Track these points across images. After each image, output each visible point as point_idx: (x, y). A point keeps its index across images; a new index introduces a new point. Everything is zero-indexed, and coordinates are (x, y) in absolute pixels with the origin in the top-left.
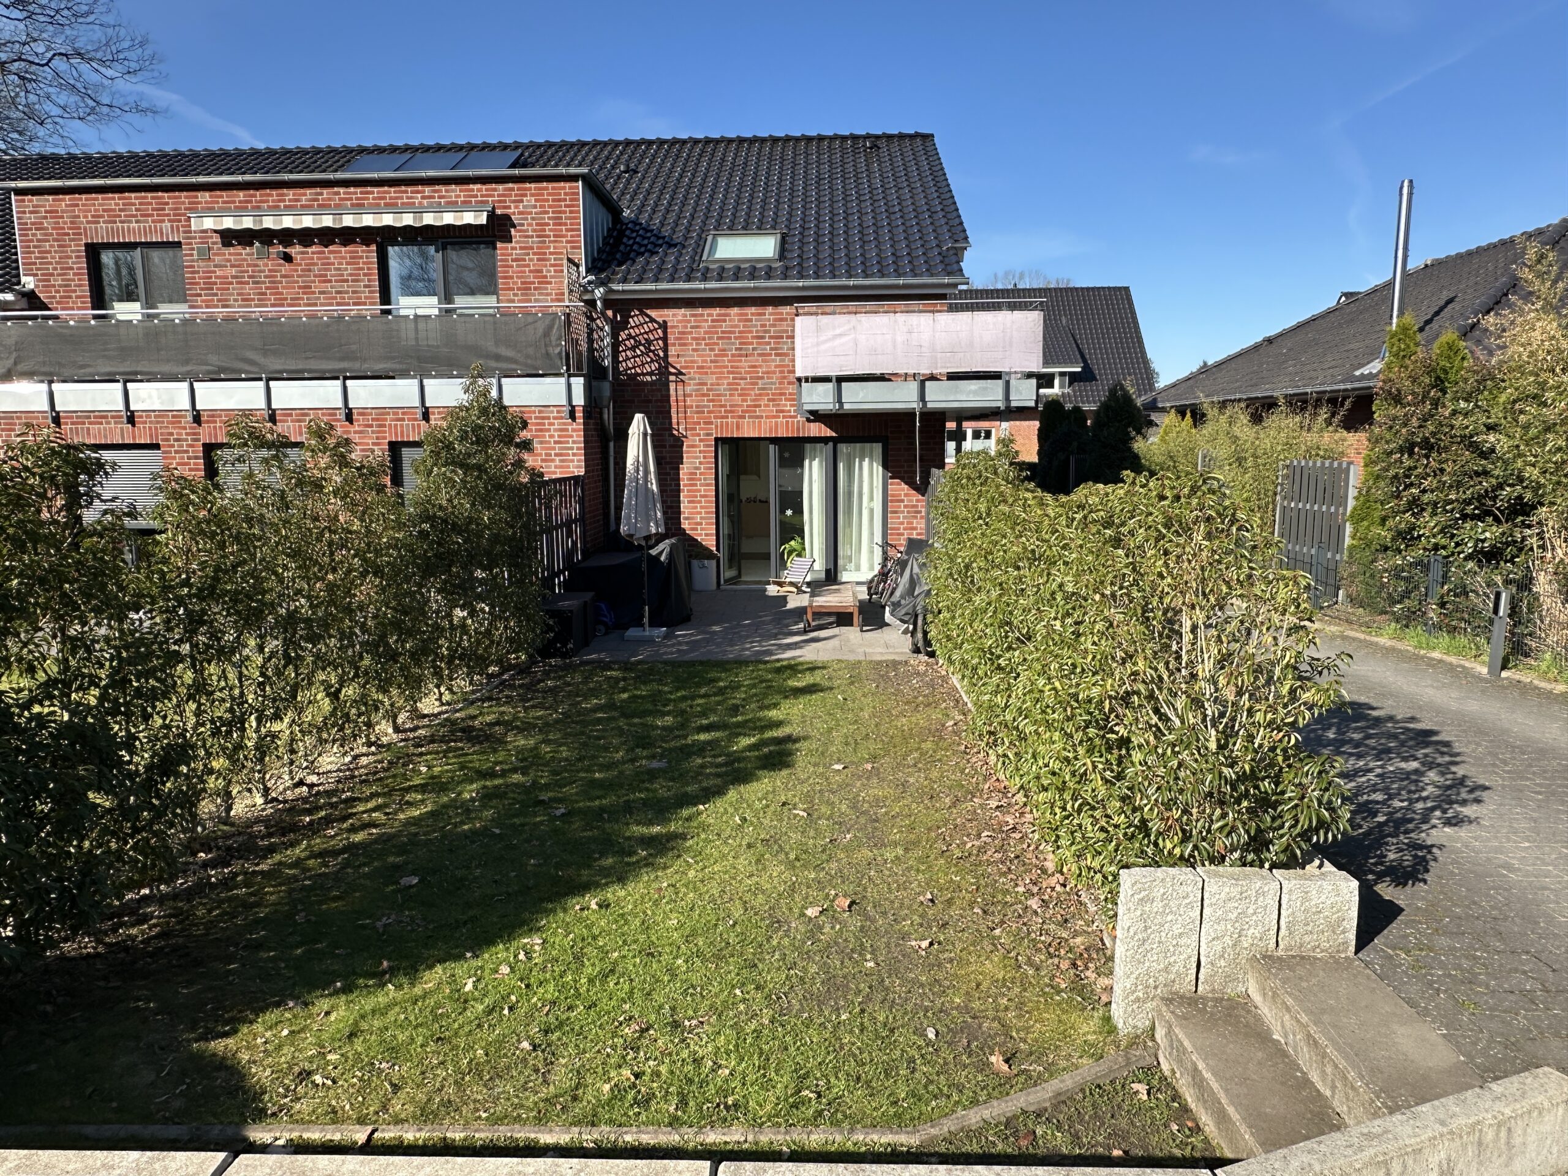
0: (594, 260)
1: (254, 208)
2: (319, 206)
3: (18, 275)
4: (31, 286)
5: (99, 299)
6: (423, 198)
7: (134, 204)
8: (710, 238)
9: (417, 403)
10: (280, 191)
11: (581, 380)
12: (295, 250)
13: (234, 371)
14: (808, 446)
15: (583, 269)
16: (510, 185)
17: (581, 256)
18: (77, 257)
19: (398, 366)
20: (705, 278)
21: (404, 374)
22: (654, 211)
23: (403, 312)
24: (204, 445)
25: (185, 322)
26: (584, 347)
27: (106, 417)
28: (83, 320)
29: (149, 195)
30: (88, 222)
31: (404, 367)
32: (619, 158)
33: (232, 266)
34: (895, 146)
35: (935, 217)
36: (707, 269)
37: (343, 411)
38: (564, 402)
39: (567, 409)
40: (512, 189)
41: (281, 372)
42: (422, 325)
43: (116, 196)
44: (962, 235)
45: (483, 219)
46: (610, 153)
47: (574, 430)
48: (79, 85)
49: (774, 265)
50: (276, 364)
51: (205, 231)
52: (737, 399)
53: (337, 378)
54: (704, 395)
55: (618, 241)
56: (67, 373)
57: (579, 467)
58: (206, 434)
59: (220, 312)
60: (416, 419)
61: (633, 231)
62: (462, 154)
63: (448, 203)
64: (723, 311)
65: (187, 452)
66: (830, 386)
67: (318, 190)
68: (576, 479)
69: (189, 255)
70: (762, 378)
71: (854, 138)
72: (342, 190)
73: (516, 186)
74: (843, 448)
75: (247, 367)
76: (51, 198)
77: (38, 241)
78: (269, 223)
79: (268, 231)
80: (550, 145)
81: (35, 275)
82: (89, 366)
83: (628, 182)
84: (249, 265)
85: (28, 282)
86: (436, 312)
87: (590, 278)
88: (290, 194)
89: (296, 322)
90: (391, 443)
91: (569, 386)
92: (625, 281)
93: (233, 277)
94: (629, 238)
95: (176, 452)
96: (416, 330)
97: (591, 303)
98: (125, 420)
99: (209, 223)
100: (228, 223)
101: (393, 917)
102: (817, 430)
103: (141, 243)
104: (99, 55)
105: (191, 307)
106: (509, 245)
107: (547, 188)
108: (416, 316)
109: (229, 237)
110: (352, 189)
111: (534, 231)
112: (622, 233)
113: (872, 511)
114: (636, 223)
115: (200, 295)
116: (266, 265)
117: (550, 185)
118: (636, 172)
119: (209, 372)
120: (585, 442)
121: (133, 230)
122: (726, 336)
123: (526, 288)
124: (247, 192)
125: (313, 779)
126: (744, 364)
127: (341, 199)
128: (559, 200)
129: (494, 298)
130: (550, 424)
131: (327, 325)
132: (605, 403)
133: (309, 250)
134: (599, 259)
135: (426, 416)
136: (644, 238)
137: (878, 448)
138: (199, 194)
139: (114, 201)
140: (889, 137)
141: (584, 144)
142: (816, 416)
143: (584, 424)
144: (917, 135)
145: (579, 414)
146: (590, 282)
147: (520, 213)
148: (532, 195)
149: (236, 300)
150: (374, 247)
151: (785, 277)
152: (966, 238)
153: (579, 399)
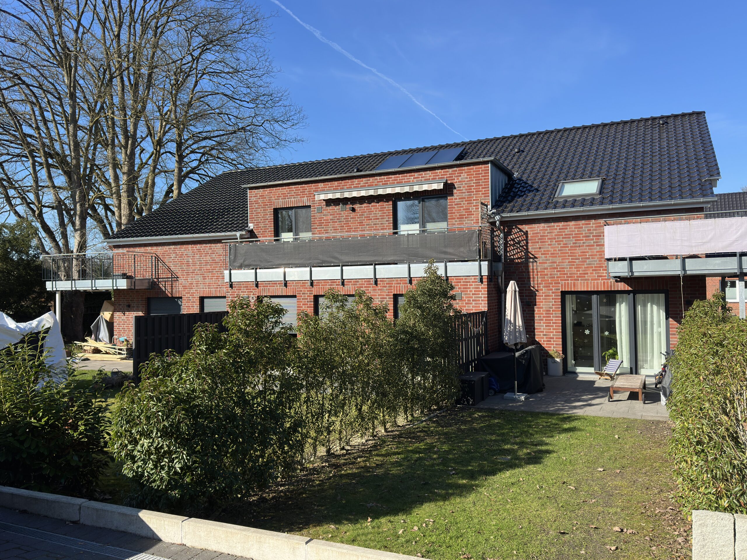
0: (496, 201)
1: (341, 189)
2: (368, 186)
3: (248, 223)
4: (252, 228)
5: (277, 233)
6: (414, 178)
7: (293, 191)
8: (560, 185)
9: (407, 276)
10: (352, 180)
11: (486, 263)
12: (357, 206)
13: (328, 262)
14: (618, 296)
15: (489, 207)
16: (455, 169)
17: (489, 200)
18: (270, 214)
19: (399, 258)
20: (555, 207)
21: (402, 262)
22: (531, 172)
23: (402, 233)
24: (314, 296)
25: (310, 241)
26: (489, 246)
27: (276, 284)
28: (270, 241)
29: (299, 186)
30: (275, 199)
31: (402, 258)
32: (515, 144)
33: (331, 215)
34: (679, 122)
35: (700, 162)
36: (557, 202)
37: (373, 280)
38: (478, 274)
39: (479, 278)
40: (456, 171)
41: (348, 262)
42: (410, 238)
43: (287, 187)
44: (716, 172)
45: (441, 186)
46: (511, 143)
47: (482, 288)
48: (273, 133)
49: (596, 197)
50: (346, 259)
51: (321, 200)
52: (574, 270)
53: (372, 265)
54: (555, 268)
55: (510, 190)
56: (262, 265)
57: (485, 307)
58: (315, 291)
59: (324, 235)
60: (406, 283)
61: (518, 184)
62: (436, 151)
63: (425, 180)
64: (566, 224)
65: (307, 299)
66: (626, 263)
67: (368, 179)
68: (483, 313)
69: (313, 211)
70: (589, 258)
71: (654, 119)
72: (378, 178)
73: (458, 169)
74: (640, 297)
75: (334, 260)
76: (262, 190)
77: (256, 208)
78: (347, 195)
79: (346, 199)
80: (480, 141)
81: (254, 223)
82: (271, 262)
83: (519, 158)
84: (337, 214)
85: (251, 226)
86: (418, 232)
87: (494, 211)
88: (356, 181)
89: (356, 239)
90: (394, 295)
91: (480, 266)
92: (511, 211)
93: (331, 220)
94: (516, 188)
95: (303, 299)
96: (408, 240)
97: (493, 224)
98: (283, 285)
99: (323, 197)
100: (330, 196)
101: (375, 503)
102: (622, 286)
103: (295, 207)
104: (282, 119)
105: (313, 234)
106: (453, 198)
107: (472, 169)
108: (408, 235)
109: (329, 202)
110: (383, 177)
111: (466, 190)
112: (512, 186)
113: (660, 334)
114: (520, 180)
115: (317, 228)
116: (345, 214)
117: (475, 167)
118: (523, 151)
119: (319, 263)
120: (488, 294)
121: (292, 202)
122: (567, 236)
123: (461, 217)
124: (338, 182)
125: (349, 448)
126: (578, 251)
127: (378, 182)
128: (479, 174)
129: (445, 223)
130: (470, 285)
131: (368, 240)
132: (500, 274)
133: (363, 206)
134: (499, 201)
135: (411, 282)
136: (524, 187)
137: (662, 296)
138: (319, 184)
139: (285, 190)
140: (676, 116)
141: (497, 139)
142: (620, 279)
143: (488, 285)
144: (693, 113)
145: (485, 280)
146: (493, 213)
147: (459, 182)
148: (465, 173)
149: (331, 230)
150: (391, 203)
151: (602, 203)
152: (719, 174)
153: (485, 272)
